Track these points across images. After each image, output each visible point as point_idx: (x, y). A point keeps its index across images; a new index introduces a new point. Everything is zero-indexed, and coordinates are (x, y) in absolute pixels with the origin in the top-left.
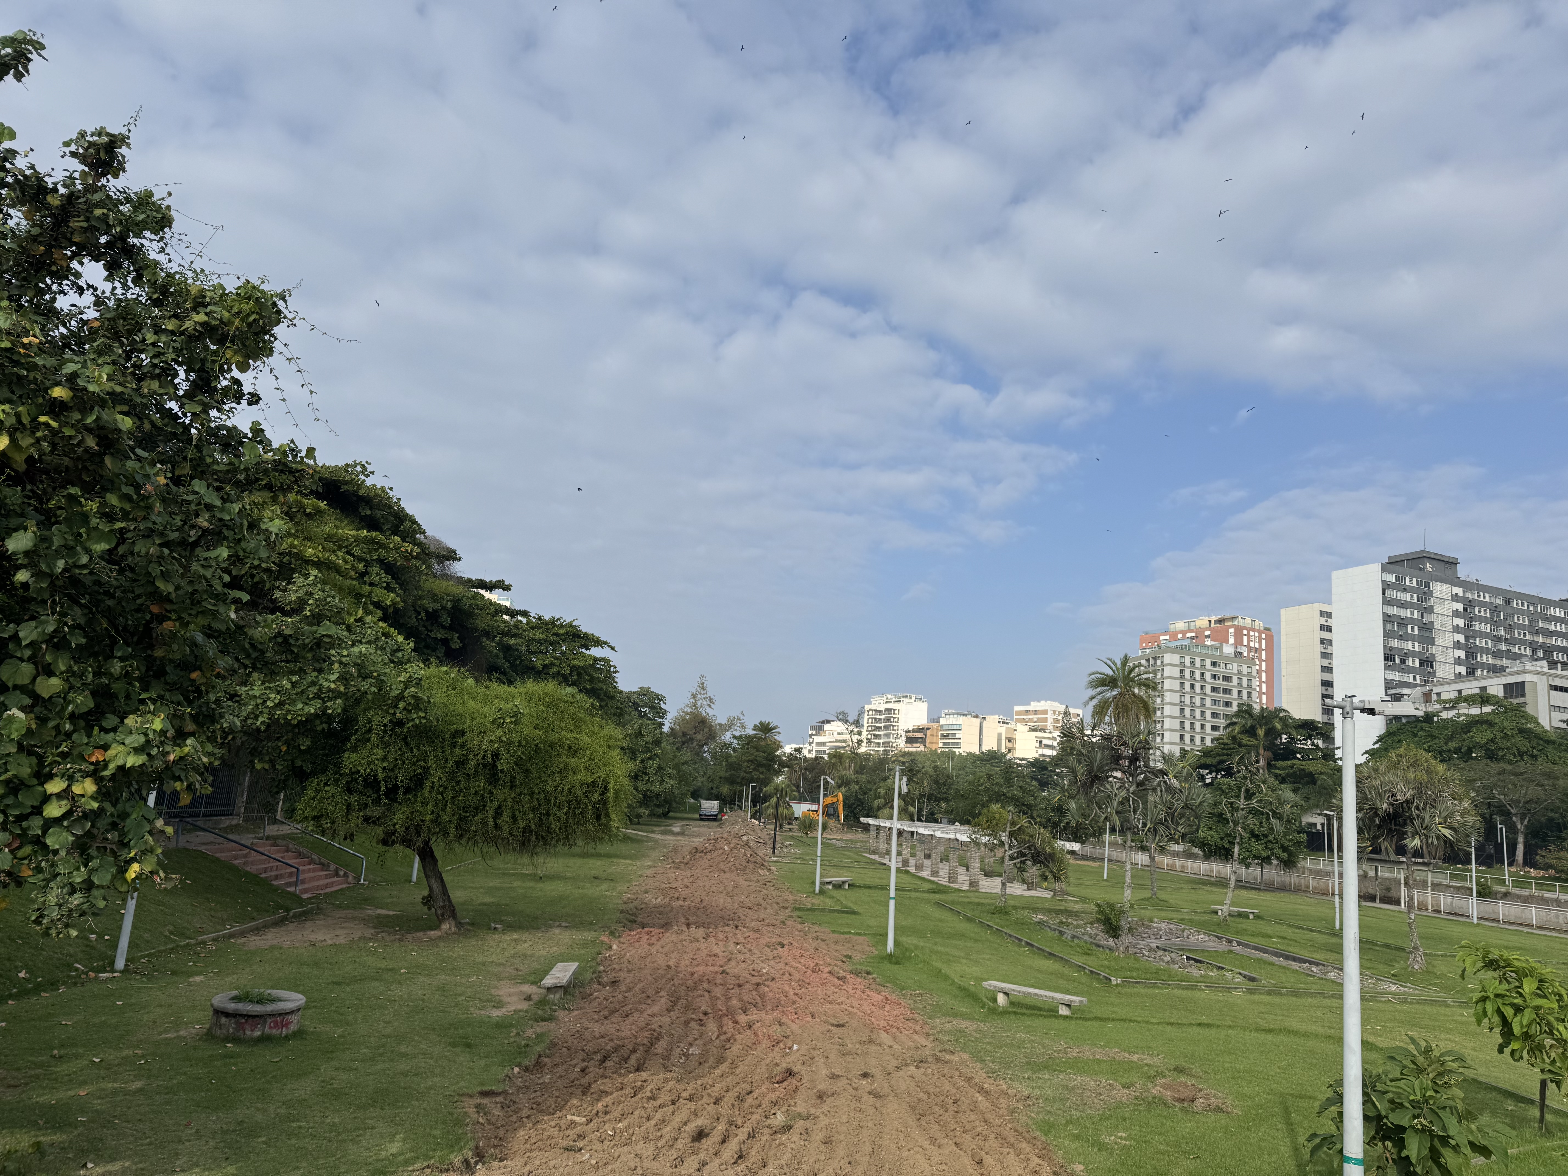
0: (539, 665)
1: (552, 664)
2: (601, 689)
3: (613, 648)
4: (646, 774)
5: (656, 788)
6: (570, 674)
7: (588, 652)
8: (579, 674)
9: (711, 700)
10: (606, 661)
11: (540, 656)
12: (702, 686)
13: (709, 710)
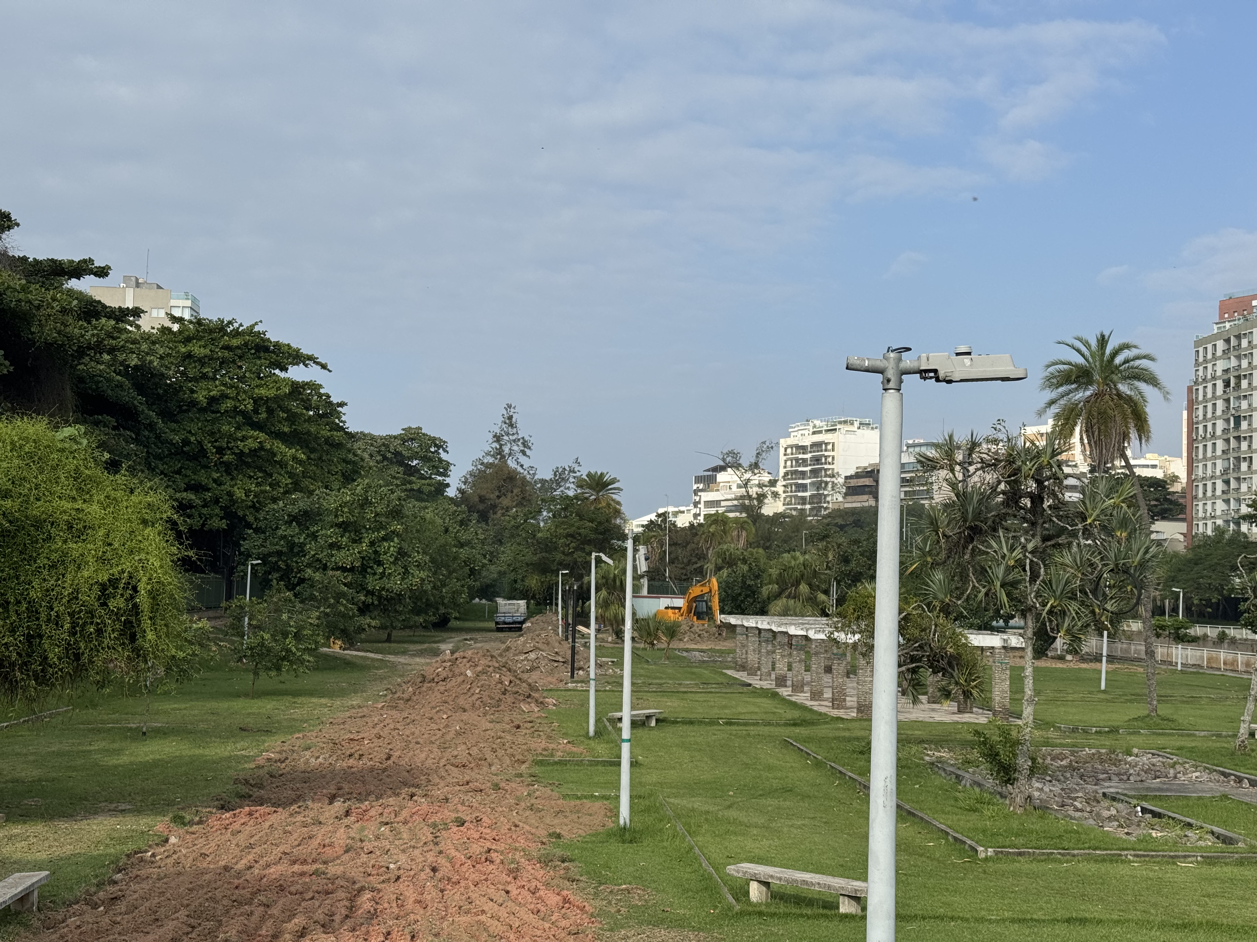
0: (201, 397)
1: (227, 397)
2: (309, 433)
3: (324, 367)
4: (379, 563)
5: (396, 584)
6: (256, 411)
7: (282, 375)
8: (270, 411)
9: (525, 444)
10: (315, 387)
11: (203, 384)
12: (510, 422)
13: (522, 459)
